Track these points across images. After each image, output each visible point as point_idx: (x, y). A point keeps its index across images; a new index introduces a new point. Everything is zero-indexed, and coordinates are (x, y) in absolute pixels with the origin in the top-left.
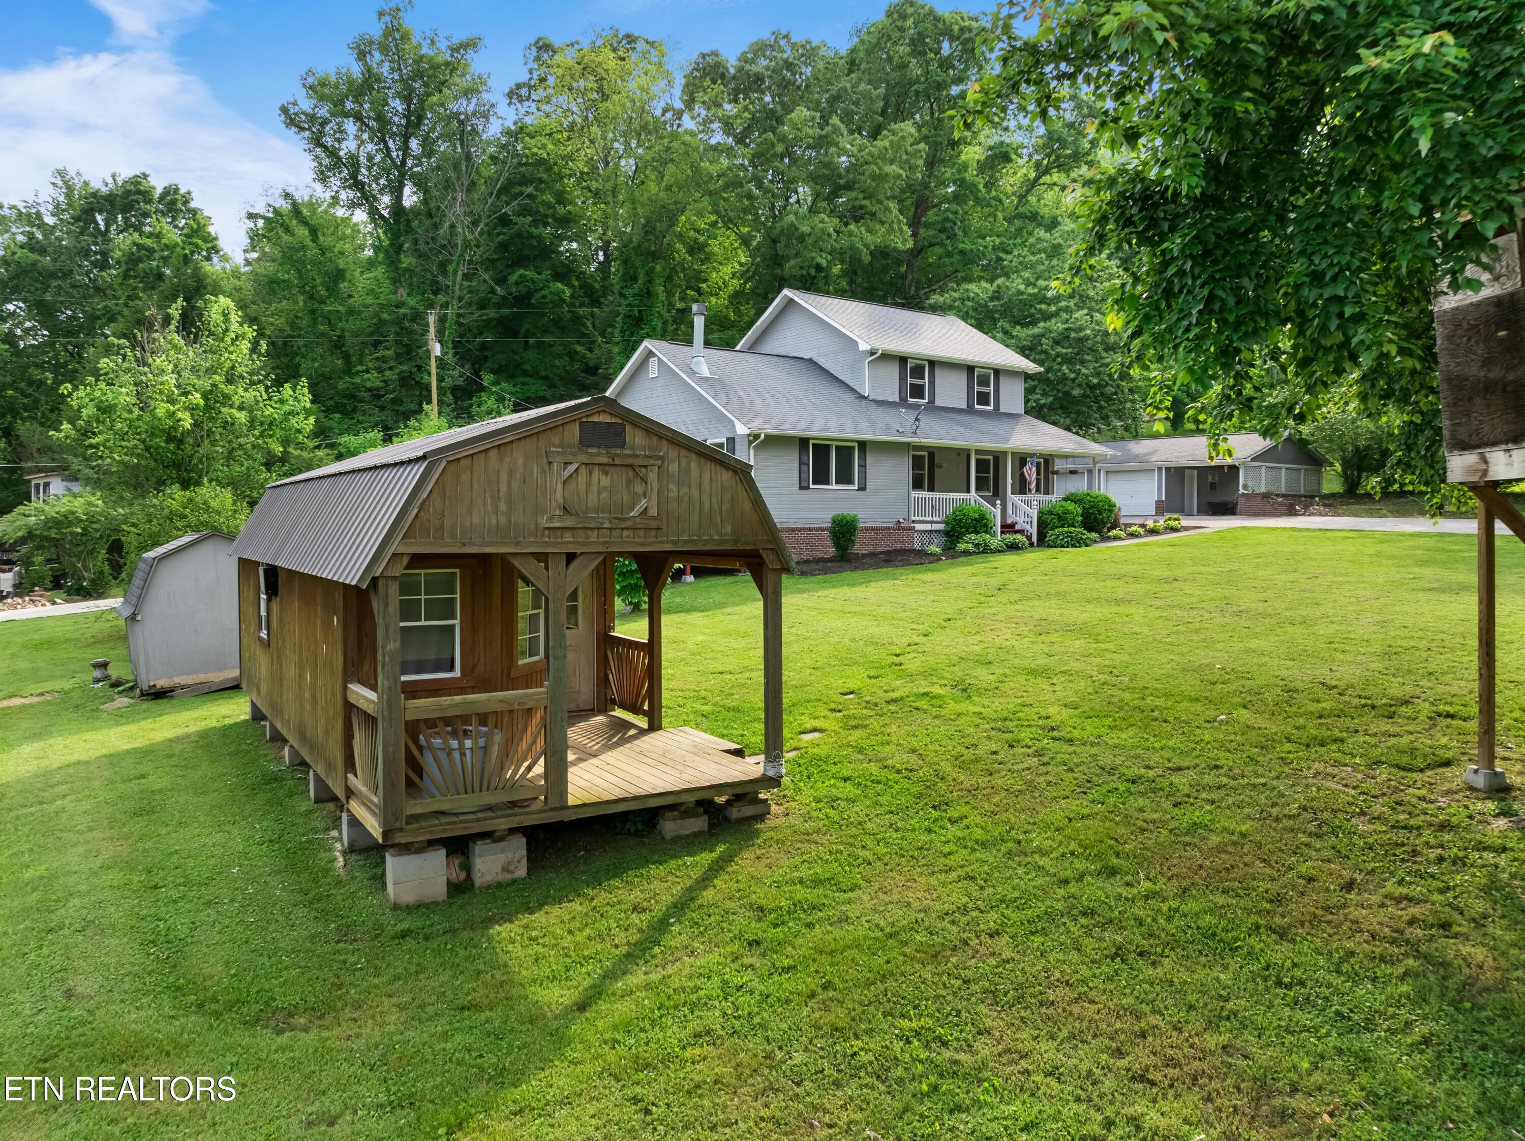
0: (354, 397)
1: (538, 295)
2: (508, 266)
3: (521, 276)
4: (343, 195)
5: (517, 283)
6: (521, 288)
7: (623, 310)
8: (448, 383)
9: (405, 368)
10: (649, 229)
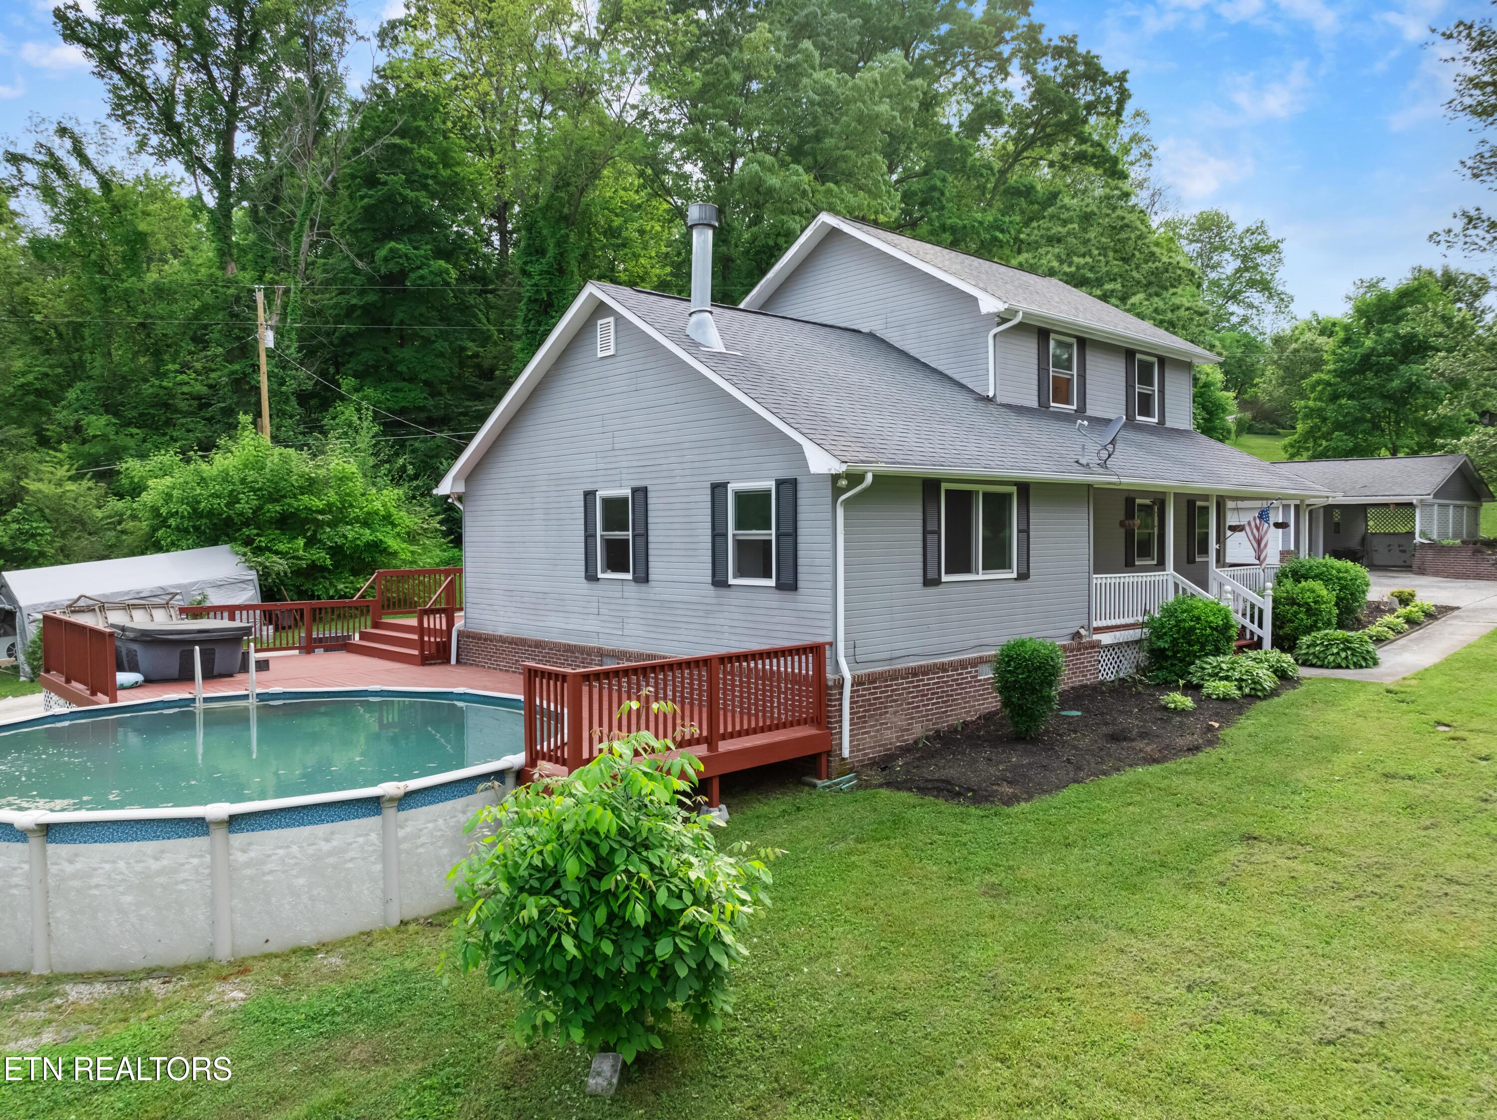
0: (166, 406)
1: (413, 276)
2: (376, 240)
3: (392, 250)
4: (154, 140)
5: (386, 260)
6: (391, 265)
7: (526, 291)
8: (290, 386)
9: (236, 367)
10: (562, 182)
